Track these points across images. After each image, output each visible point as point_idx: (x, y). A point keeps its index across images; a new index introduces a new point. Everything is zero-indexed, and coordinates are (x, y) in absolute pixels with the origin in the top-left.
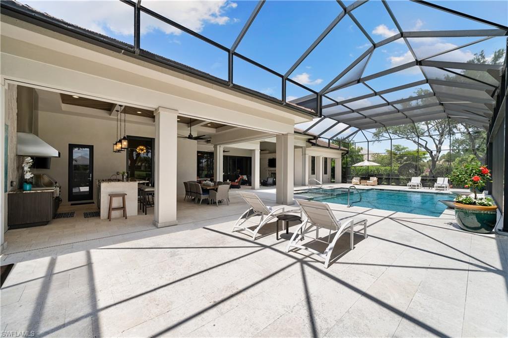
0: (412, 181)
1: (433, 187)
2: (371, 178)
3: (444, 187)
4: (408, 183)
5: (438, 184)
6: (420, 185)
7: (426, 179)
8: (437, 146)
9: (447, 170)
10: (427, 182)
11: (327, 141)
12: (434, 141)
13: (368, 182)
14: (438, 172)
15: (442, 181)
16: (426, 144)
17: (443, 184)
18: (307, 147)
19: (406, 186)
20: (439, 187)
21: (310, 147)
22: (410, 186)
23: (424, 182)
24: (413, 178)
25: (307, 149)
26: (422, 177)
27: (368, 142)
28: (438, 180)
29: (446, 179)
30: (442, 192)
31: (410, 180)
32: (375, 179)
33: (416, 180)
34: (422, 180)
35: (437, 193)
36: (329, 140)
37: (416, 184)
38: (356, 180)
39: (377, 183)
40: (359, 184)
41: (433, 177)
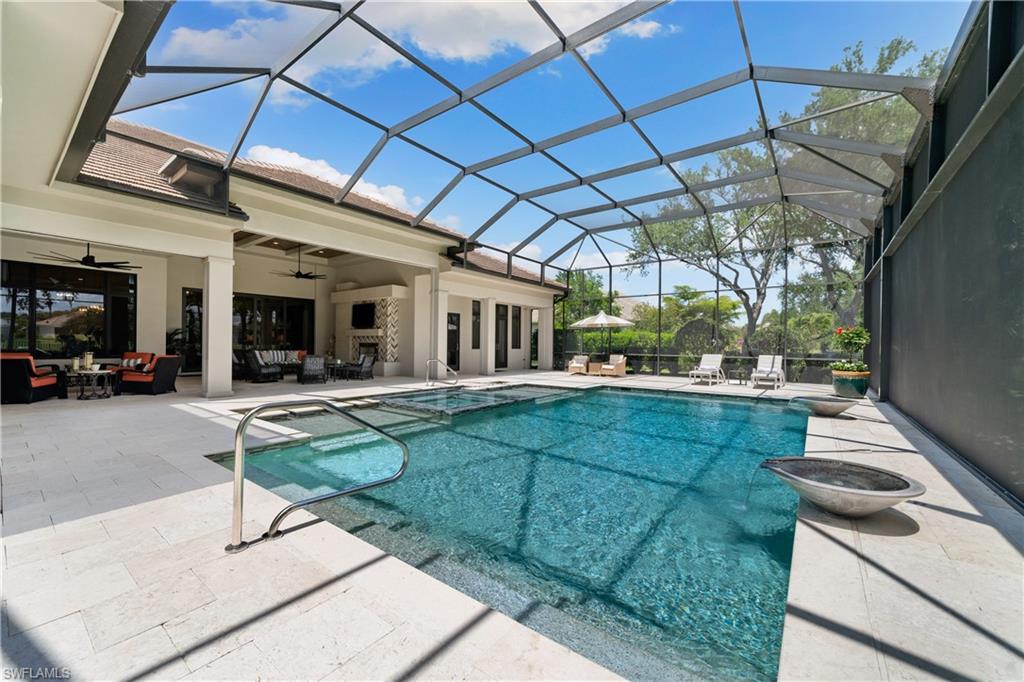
0: (702, 366)
1: (750, 379)
2: (612, 357)
3: (772, 380)
4: (692, 369)
5: (760, 372)
6: (718, 374)
7: (736, 360)
8: (758, 284)
9: (780, 336)
10: (738, 366)
11: (504, 258)
12: (753, 273)
13: (604, 366)
14: (760, 343)
15: (769, 364)
16: (736, 279)
17: (771, 372)
18: (443, 269)
19: (687, 376)
20: (762, 380)
21: (450, 270)
22: (698, 377)
23: (730, 368)
24: (706, 358)
25: (441, 274)
26: (726, 353)
27: (611, 267)
28: (759, 362)
29: (779, 359)
30: (769, 393)
31: (698, 361)
32: (621, 359)
33: (711, 362)
34: (726, 361)
35: (758, 400)
36: (510, 255)
37: (709, 373)
38: (577, 363)
39: (625, 369)
40: (584, 371)
41: (750, 354)
